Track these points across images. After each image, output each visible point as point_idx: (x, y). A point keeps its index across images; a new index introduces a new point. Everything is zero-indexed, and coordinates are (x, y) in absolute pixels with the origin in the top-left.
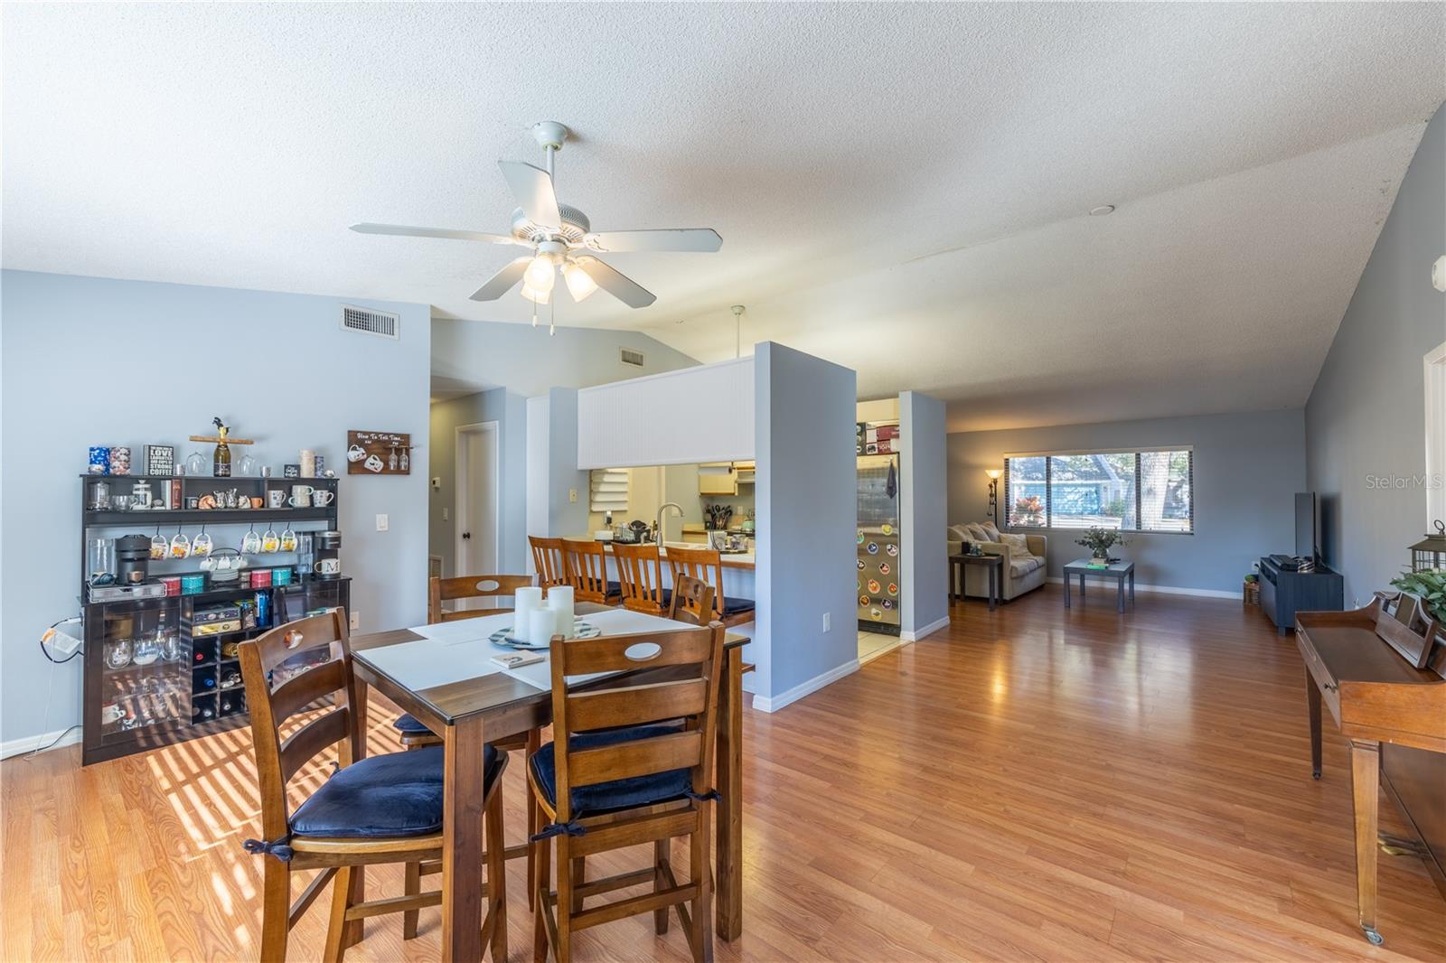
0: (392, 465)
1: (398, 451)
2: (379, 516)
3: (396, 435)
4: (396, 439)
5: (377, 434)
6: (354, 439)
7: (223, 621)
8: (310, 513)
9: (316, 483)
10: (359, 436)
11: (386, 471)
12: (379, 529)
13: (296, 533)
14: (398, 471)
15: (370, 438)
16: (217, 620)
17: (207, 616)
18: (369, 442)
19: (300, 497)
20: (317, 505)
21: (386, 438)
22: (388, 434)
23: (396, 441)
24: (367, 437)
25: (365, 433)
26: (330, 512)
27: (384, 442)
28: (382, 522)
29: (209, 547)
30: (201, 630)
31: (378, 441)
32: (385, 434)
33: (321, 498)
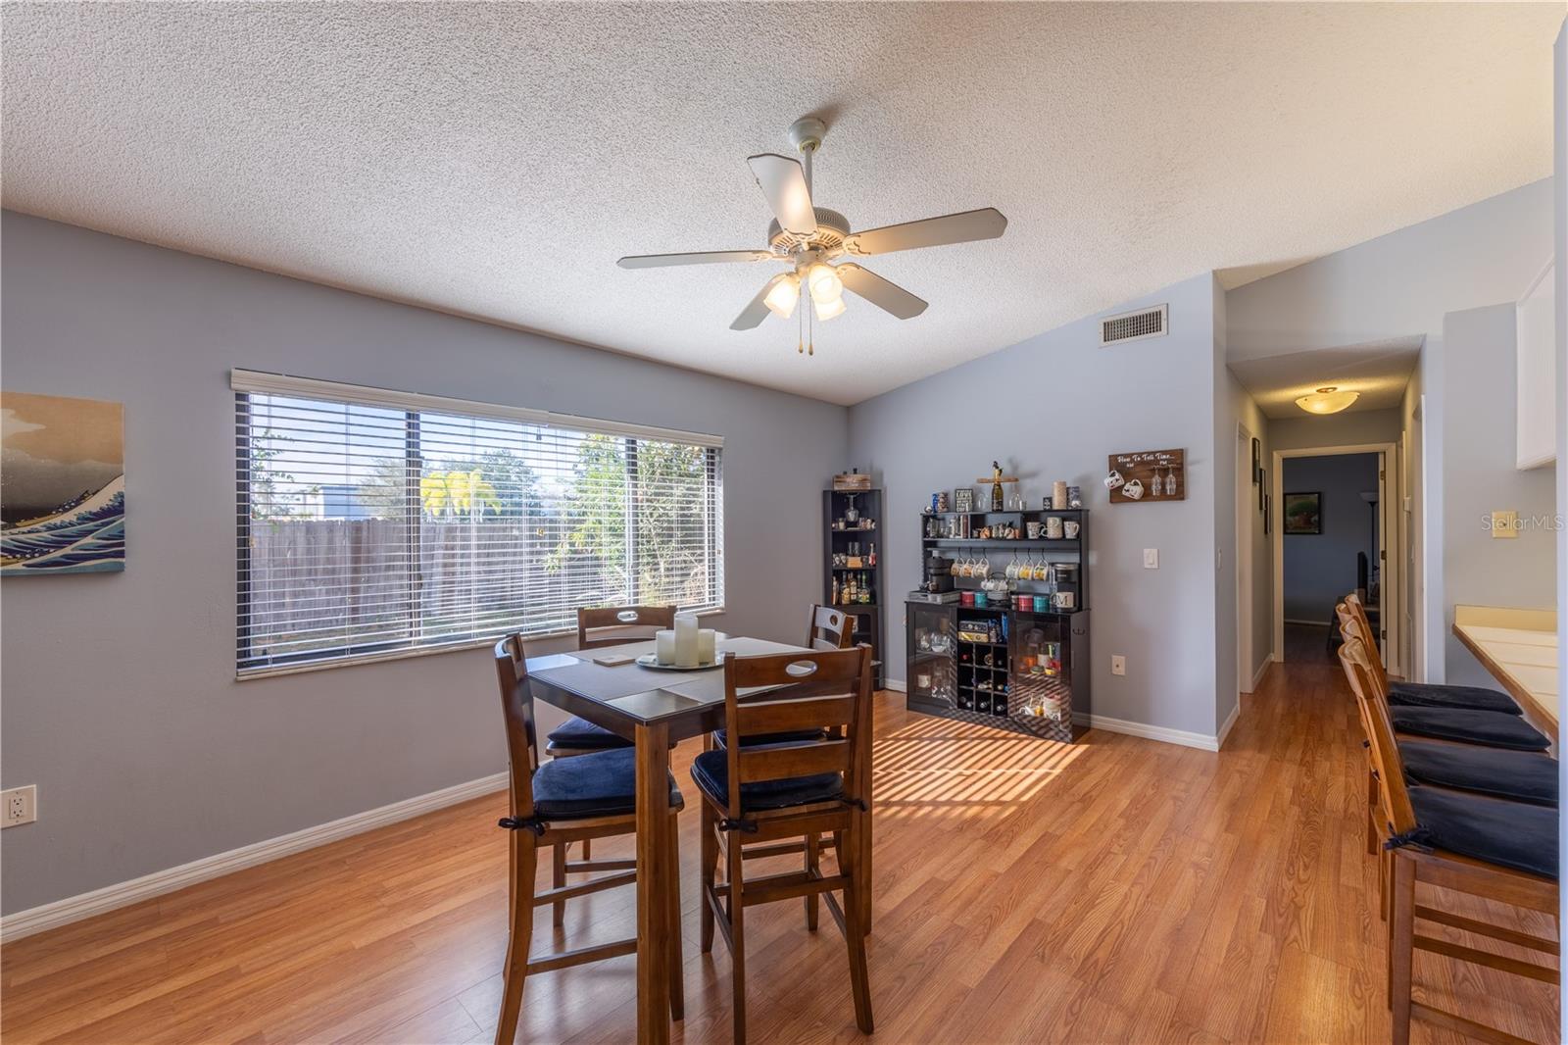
0: (1155, 489)
1: (1164, 472)
2: (1146, 551)
3: (1164, 452)
4: (1164, 457)
5: (1140, 454)
6: (1116, 464)
7: (976, 632)
8: (1061, 544)
9: (1066, 515)
10: (1120, 459)
11: (1146, 496)
12: (1147, 566)
13: (1049, 564)
14: (1164, 496)
15: (1132, 461)
16: (973, 631)
17: (967, 625)
18: (1132, 465)
19: (1053, 528)
20: (1068, 537)
21: (1151, 458)
22: (1154, 453)
23: (1164, 460)
24: (1128, 460)
25: (1125, 456)
26: (1081, 544)
27: (1149, 463)
28: (1150, 557)
29: (984, 571)
30: (964, 636)
31: (1143, 463)
32: (1149, 453)
33: (1071, 528)
